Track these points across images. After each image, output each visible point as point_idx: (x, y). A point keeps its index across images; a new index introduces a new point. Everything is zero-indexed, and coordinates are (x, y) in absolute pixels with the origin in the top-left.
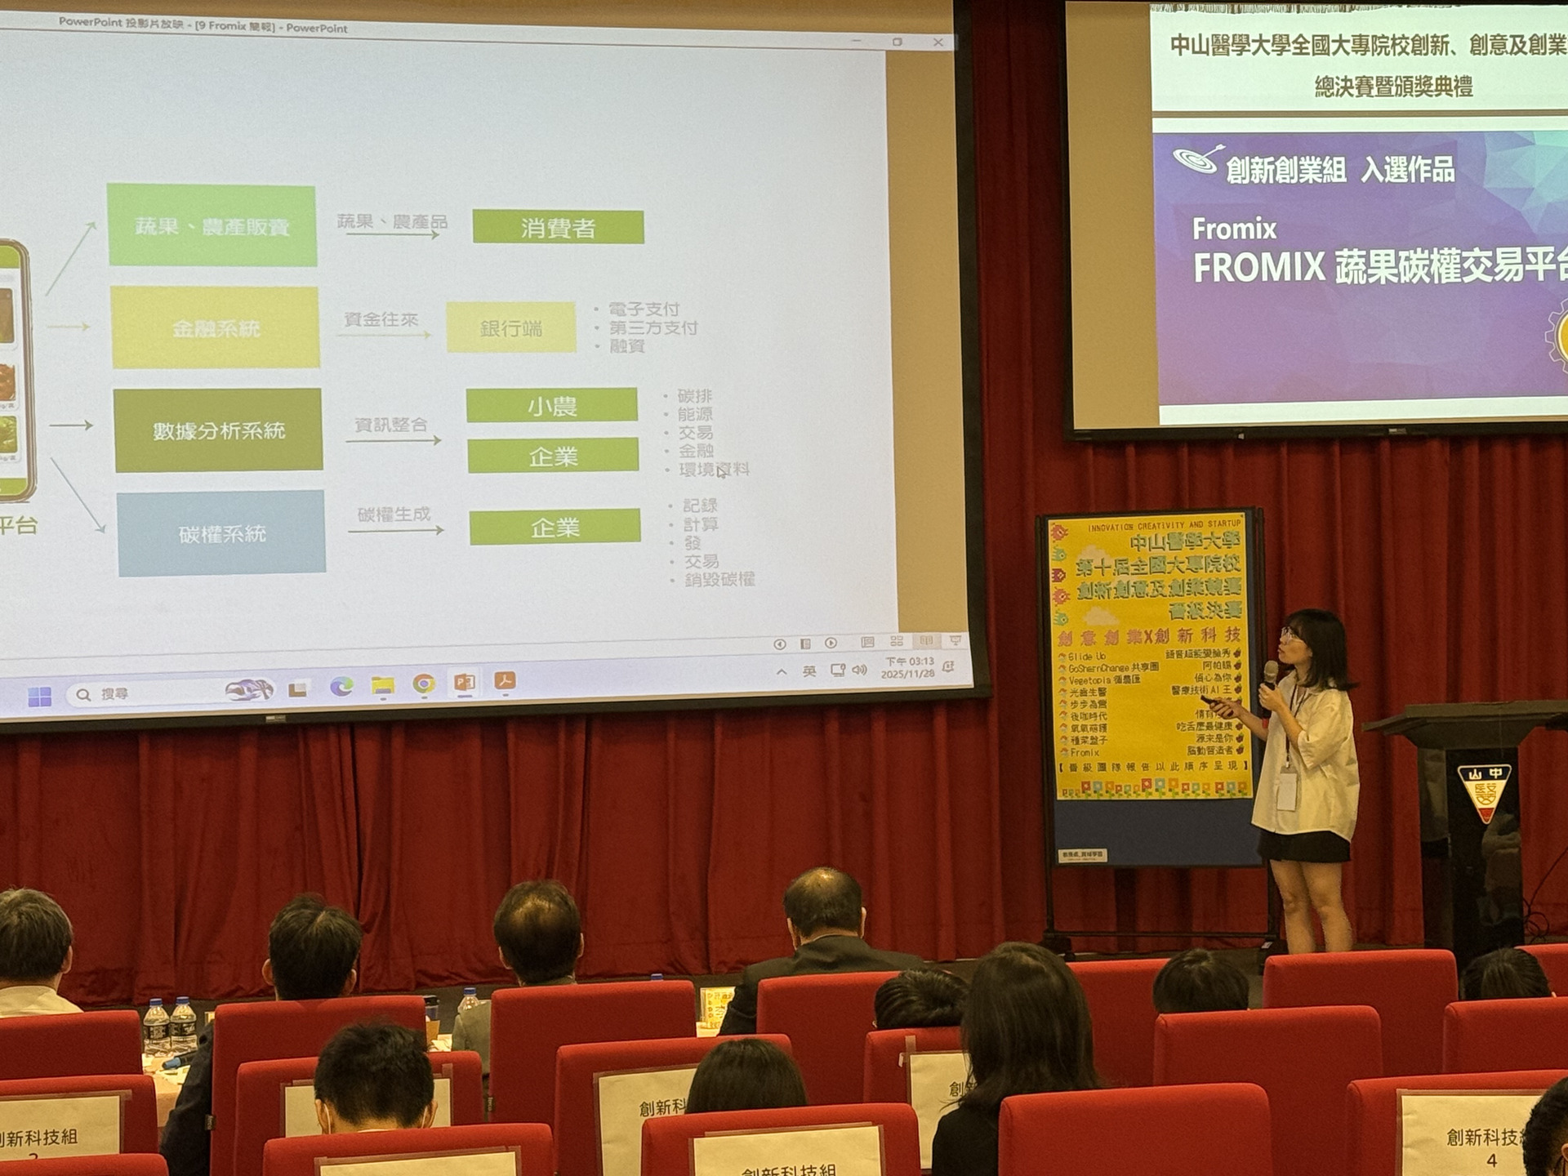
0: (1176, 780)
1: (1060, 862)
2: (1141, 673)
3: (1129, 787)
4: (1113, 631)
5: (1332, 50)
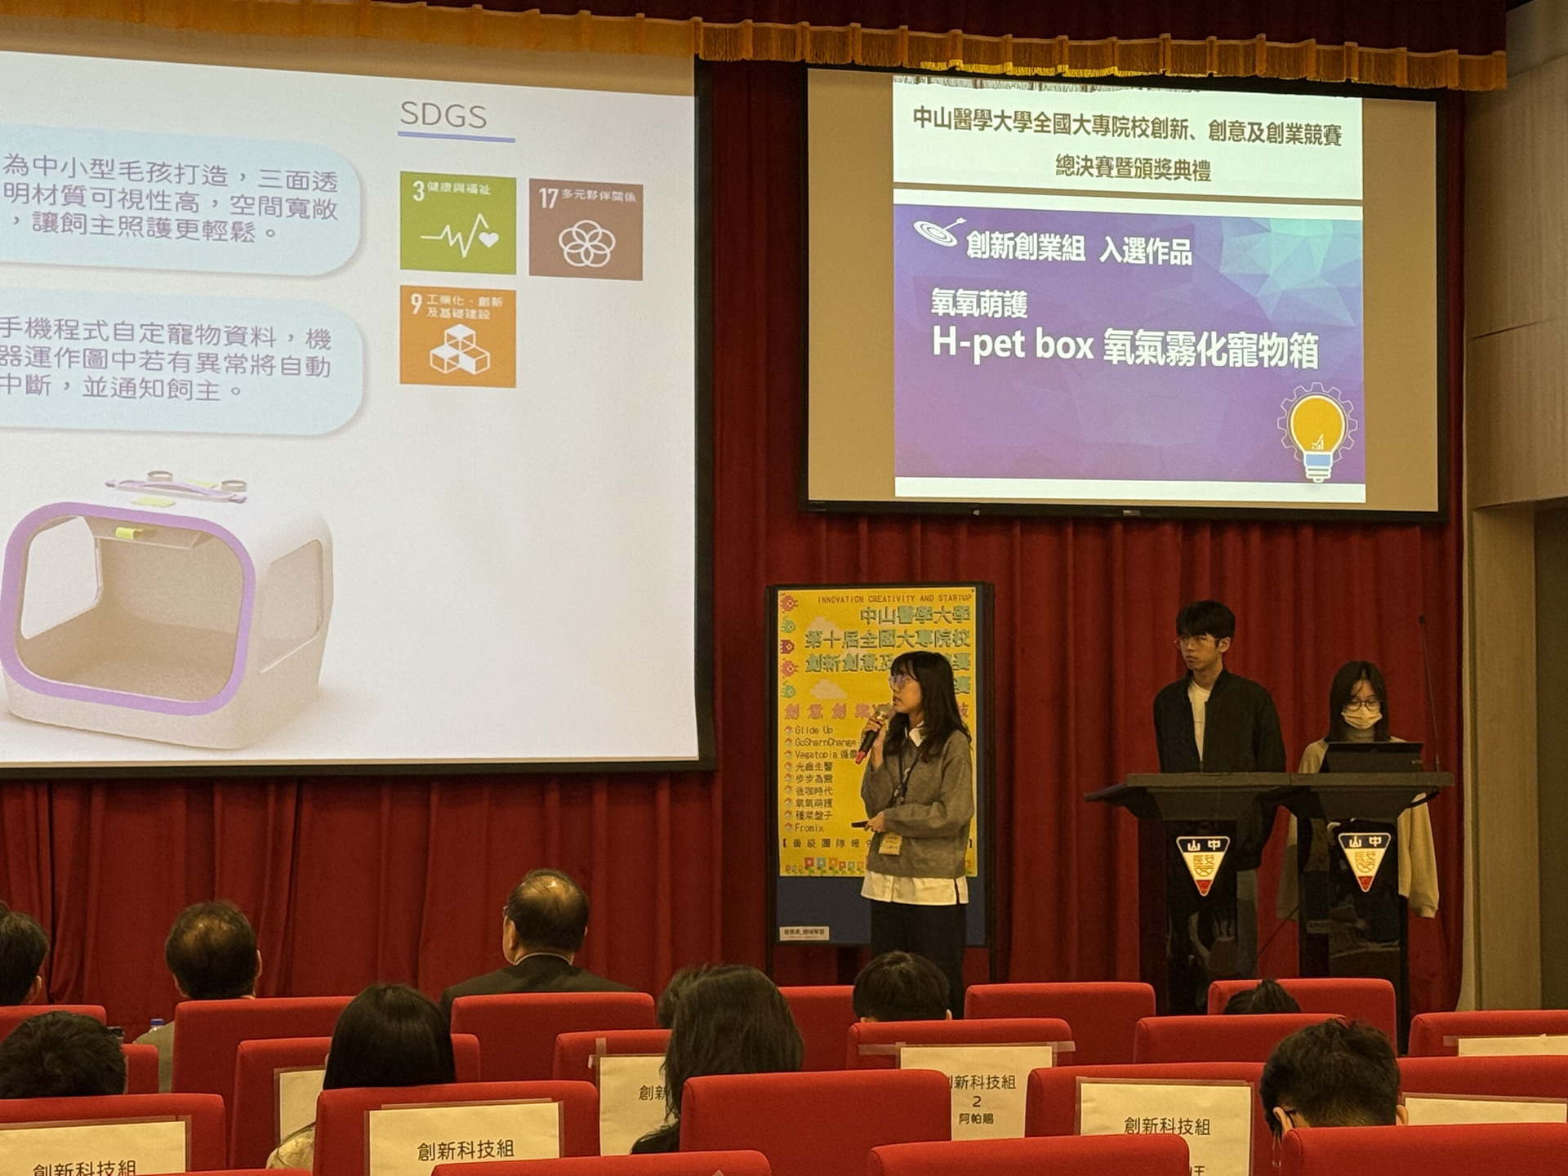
1: (781, 939)
3: (853, 864)
4: (841, 704)
5: (1073, 129)
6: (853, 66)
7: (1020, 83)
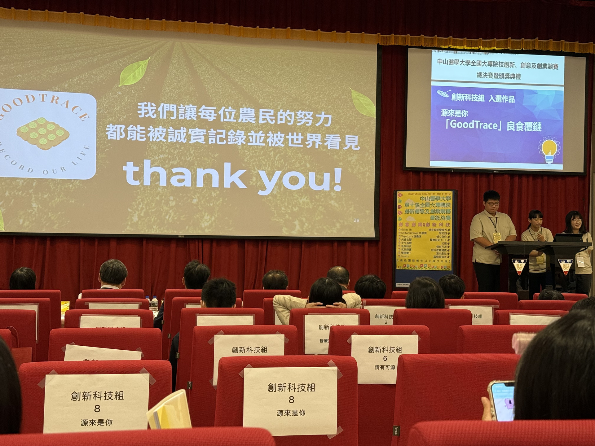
0: (430, 265)
1: (397, 286)
2: (422, 235)
3: (417, 266)
4: (414, 223)
5: (482, 65)
6: (421, 47)
7: (467, 52)
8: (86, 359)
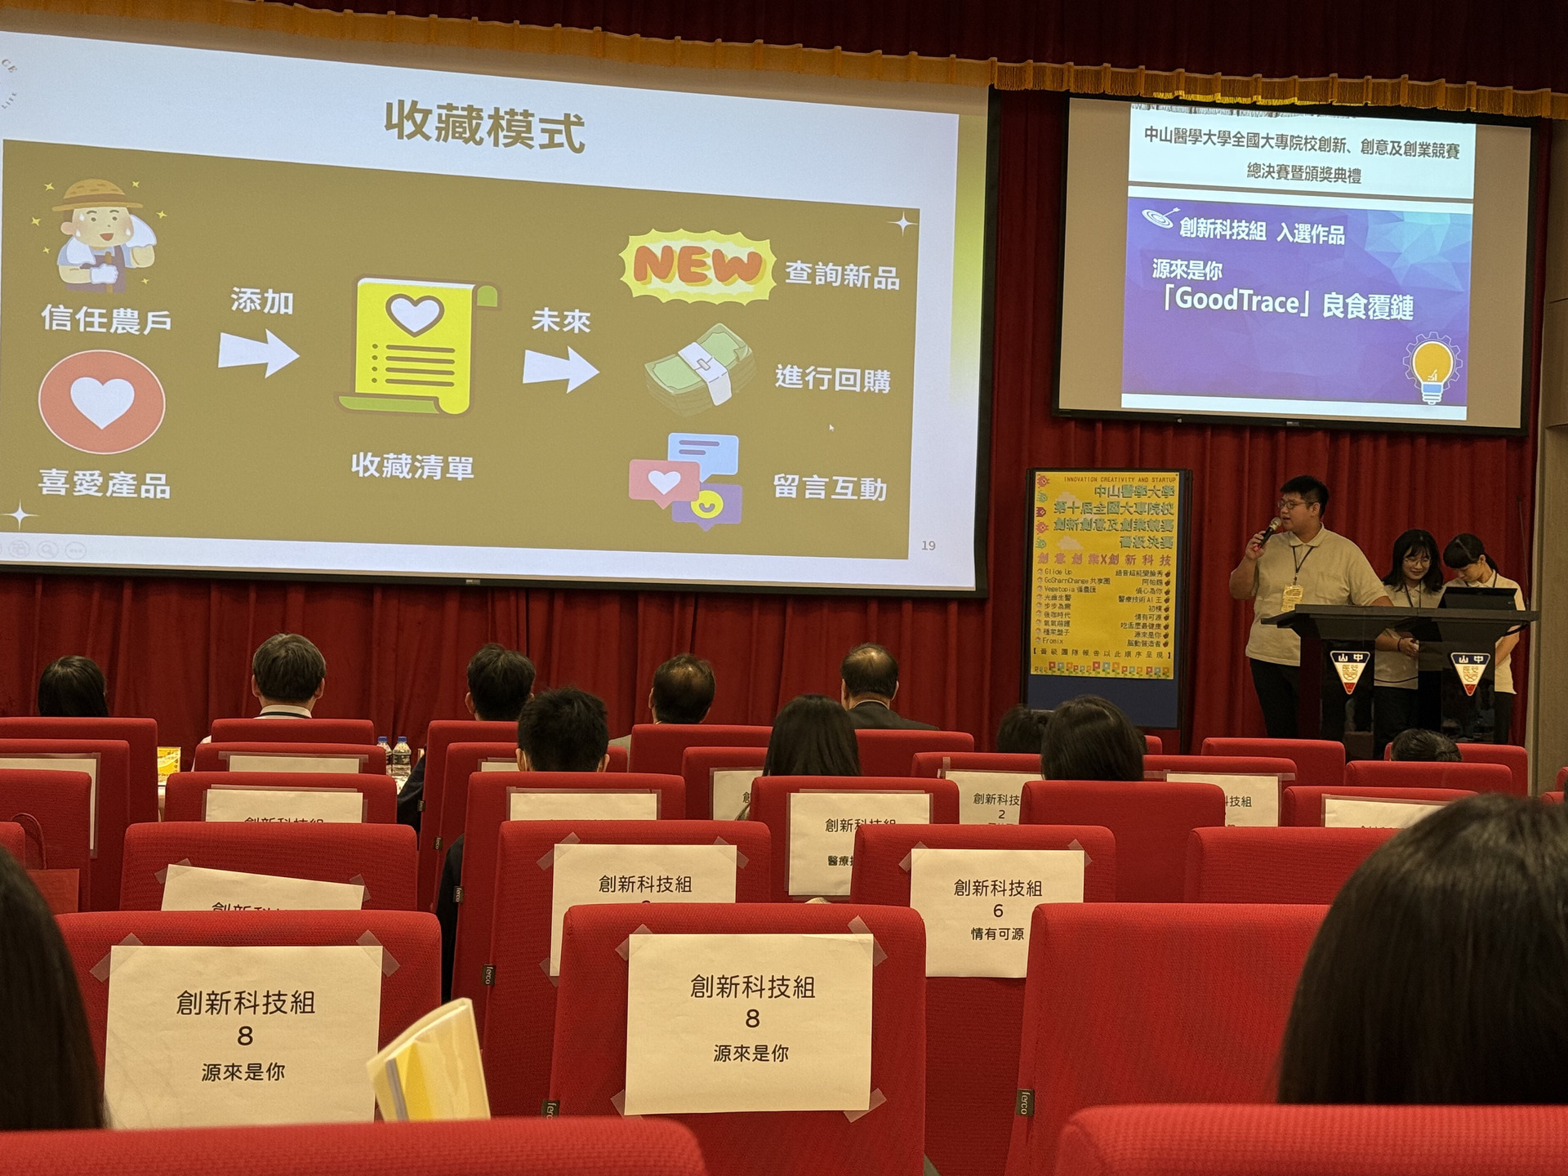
0: (1118, 664)
2: (1097, 586)
3: (1083, 667)
4: (1079, 554)
5: (1261, 144)
6: (1103, 96)
7: (1224, 110)
8: (219, 903)
